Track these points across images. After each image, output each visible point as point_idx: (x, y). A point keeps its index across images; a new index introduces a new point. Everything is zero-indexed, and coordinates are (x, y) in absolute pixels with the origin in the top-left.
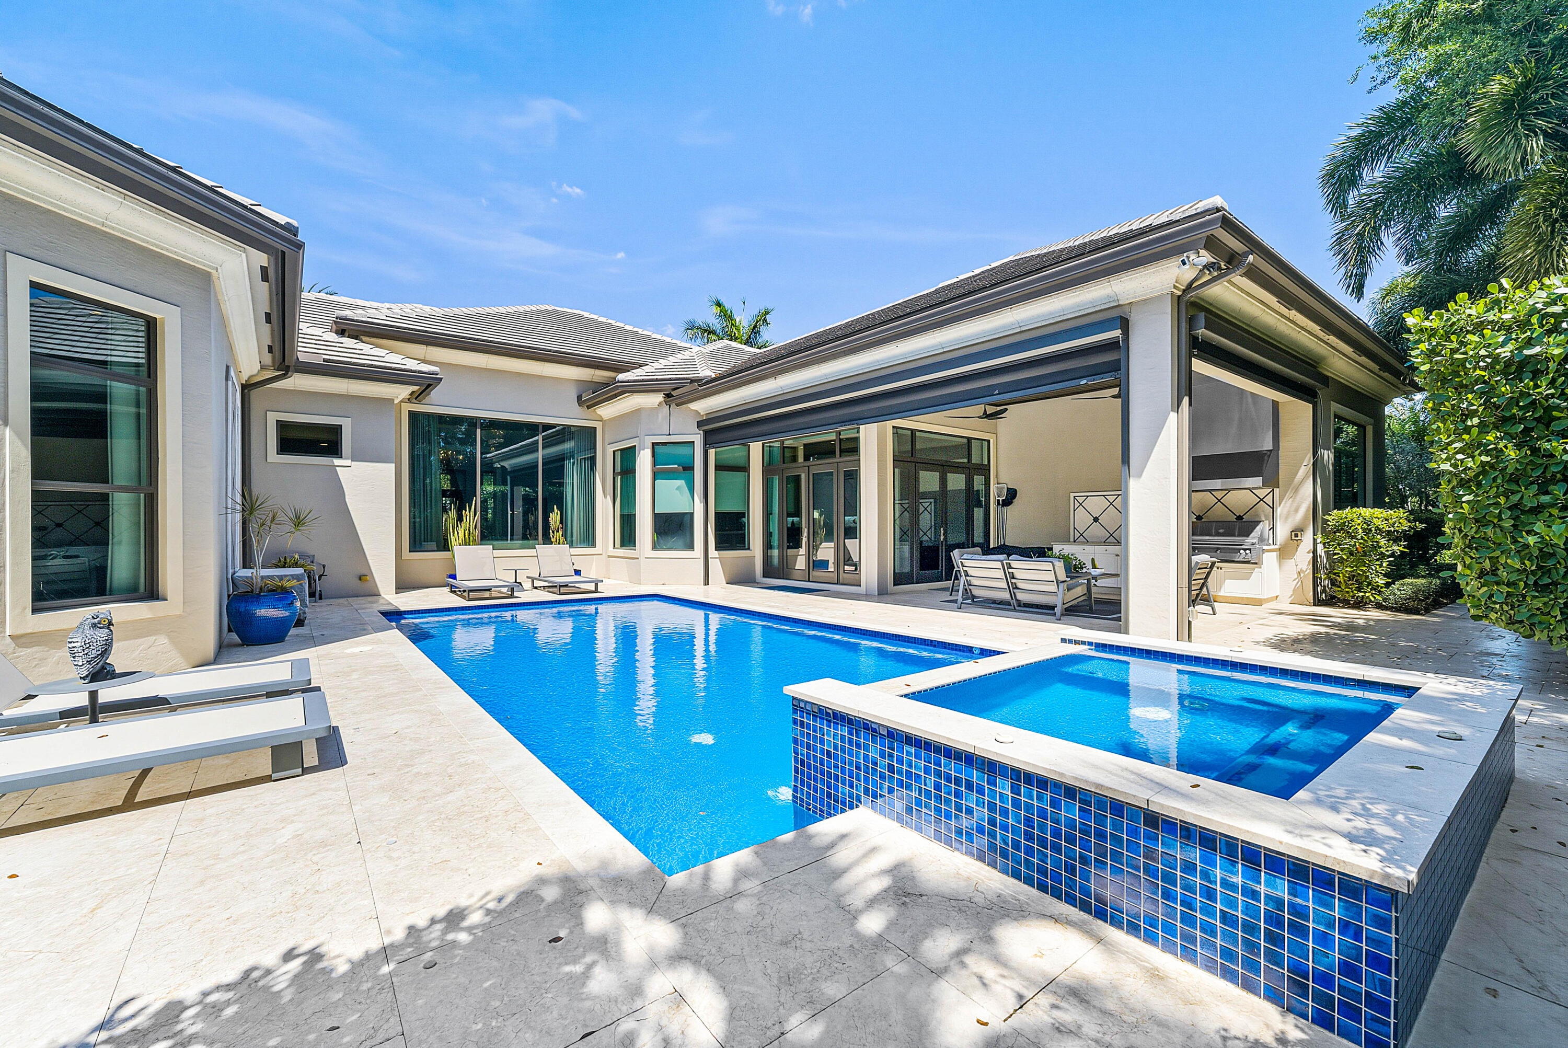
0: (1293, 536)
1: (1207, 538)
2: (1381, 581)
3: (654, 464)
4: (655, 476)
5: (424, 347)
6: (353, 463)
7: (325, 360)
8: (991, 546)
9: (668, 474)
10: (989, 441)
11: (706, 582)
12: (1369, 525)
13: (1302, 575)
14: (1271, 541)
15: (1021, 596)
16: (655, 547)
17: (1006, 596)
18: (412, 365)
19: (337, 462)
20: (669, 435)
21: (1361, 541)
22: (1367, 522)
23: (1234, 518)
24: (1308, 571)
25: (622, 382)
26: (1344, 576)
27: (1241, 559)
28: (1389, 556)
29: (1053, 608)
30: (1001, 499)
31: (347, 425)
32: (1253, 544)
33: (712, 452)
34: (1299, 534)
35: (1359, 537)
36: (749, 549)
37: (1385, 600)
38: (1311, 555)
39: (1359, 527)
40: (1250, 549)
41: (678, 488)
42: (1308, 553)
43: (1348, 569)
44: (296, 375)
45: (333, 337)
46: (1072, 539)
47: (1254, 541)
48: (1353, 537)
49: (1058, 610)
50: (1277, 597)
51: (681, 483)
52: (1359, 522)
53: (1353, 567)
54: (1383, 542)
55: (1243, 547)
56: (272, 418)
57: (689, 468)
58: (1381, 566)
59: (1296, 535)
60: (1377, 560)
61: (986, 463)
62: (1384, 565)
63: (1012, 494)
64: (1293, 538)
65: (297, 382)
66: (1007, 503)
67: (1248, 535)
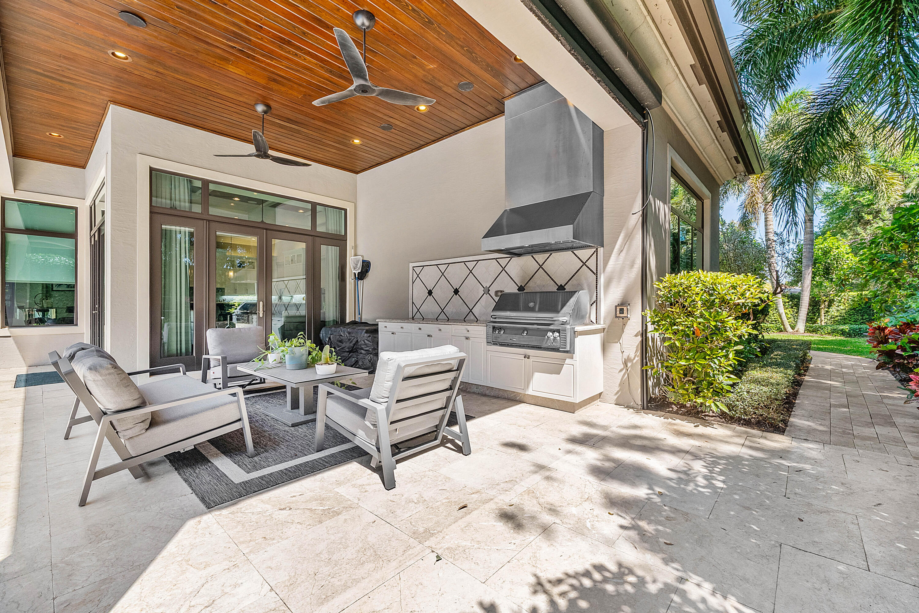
0: (618, 312)
1: (508, 314)
2: (724, 380)
8: (347, 322)
12: (711, 295)
13: (629, 364)
14: (593, 318)
21: (701, 320)
22: (711, 291)
23: (555, 289)
24: (636, 359)
26: (678, 372)
27: (548, 344)
28: (736, 344)
30: (357, 272)
32: (564, 323)
34: (625, 308)
35: (697, 313)
36: (76, 325)
37: (730, 407)
38: (639, 338)
39: (697, 299)
40: (558, 331)
42: (636, 336)
43: (683, 362)
46: (410, 316)
47: (564, 319)
48: (690, 314)
50: (600, 394)
52: (697, 290)
53: (689, 359)
54: (731, 322)
55: (551, 327)
58: (726, 356)
59: (622, 311)
60: (722, 349)
61: (344, 233)
62: (731, 356)
63: (366, 266)
64: (618, 315)
66: (362, 275)
67: (558, 312)
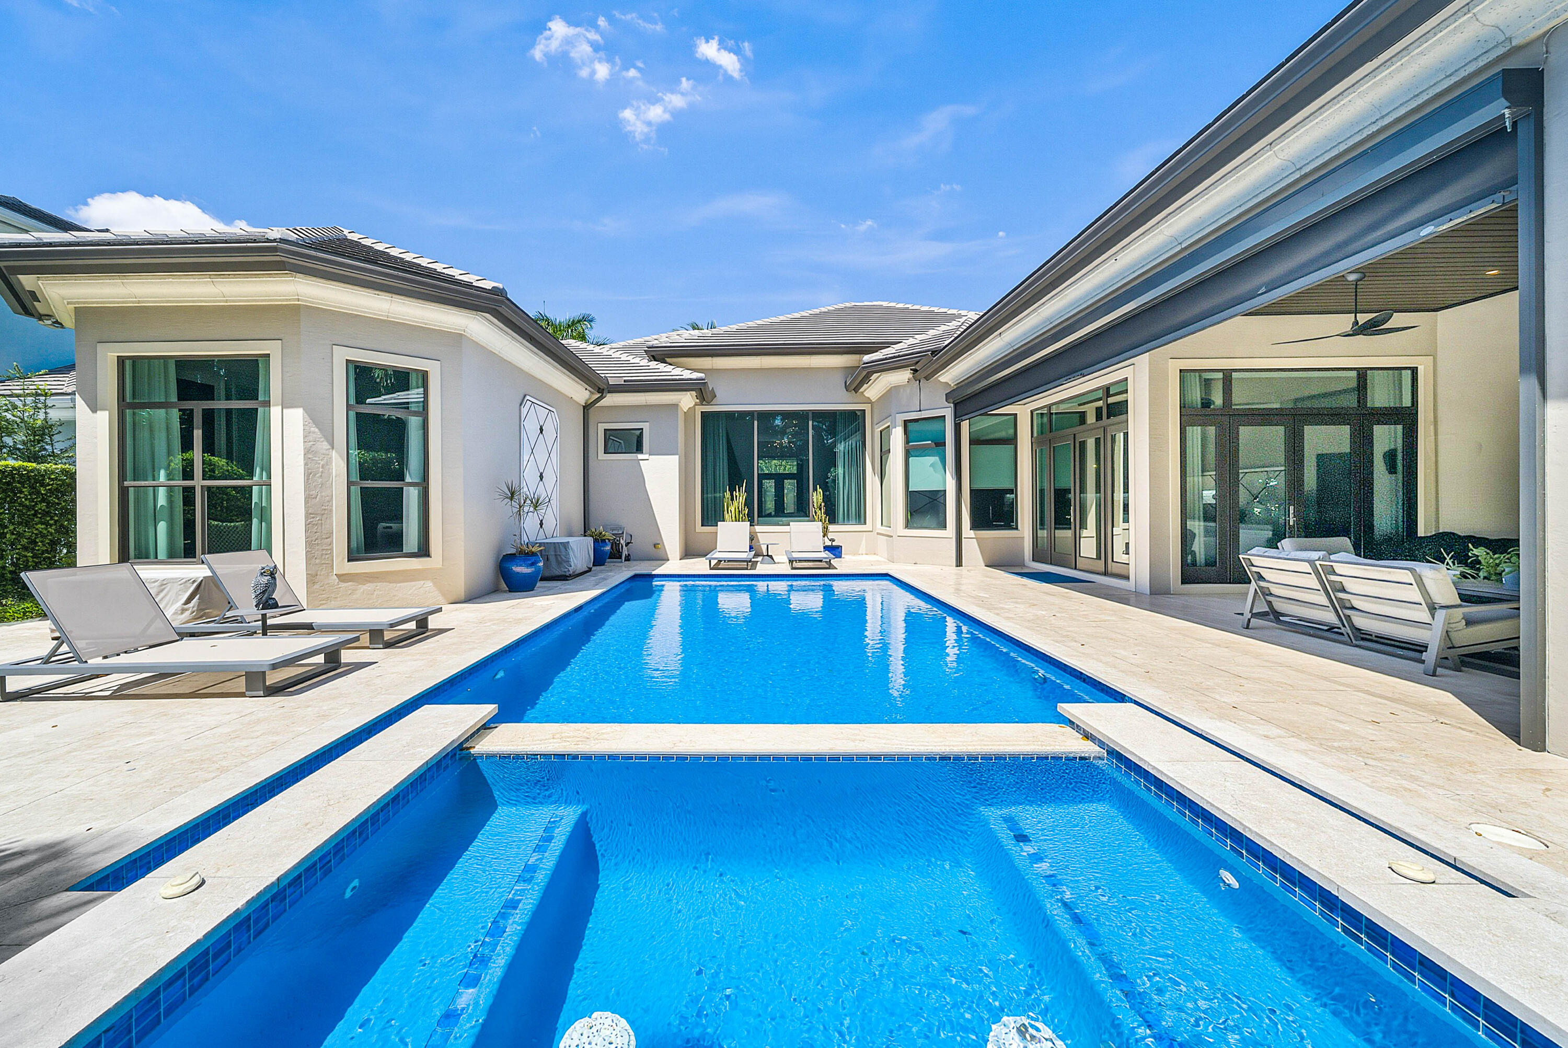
3: (907, 441)
4: (908, 454)
5: (710, 359)
6: (651, 457)
7: (625, 381)
8: (1421, 533)
9: (922, 451)
10: (1414, 371)
11: (959, 563)
15: (1360, 621)
16: (908, 525)
17: (1330, 617)
18: (687, 374)
19: (640, 456)
20: (920, 411)
25: (867, 363)
29: (1421, 648)
31: (645, 426)
33: (965, 425)
36: (1017, 528)
41: (932, 465)
44: (609, 395)
45: (645, 362)
49: (1430, 656)
51: (935, 459)
56: (602, 427)
57: (941, 444)
61: (1407, 402)
65: (611, 400)
